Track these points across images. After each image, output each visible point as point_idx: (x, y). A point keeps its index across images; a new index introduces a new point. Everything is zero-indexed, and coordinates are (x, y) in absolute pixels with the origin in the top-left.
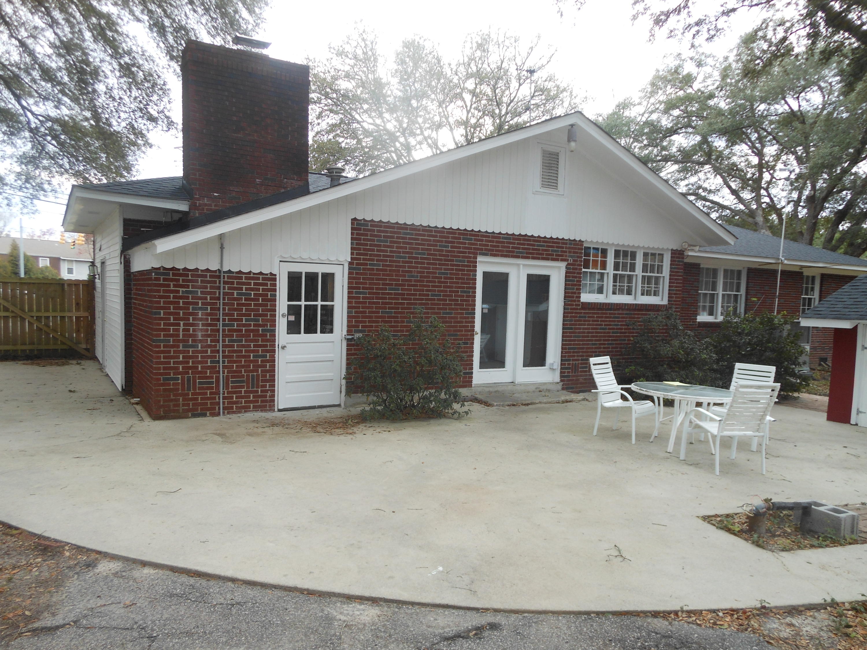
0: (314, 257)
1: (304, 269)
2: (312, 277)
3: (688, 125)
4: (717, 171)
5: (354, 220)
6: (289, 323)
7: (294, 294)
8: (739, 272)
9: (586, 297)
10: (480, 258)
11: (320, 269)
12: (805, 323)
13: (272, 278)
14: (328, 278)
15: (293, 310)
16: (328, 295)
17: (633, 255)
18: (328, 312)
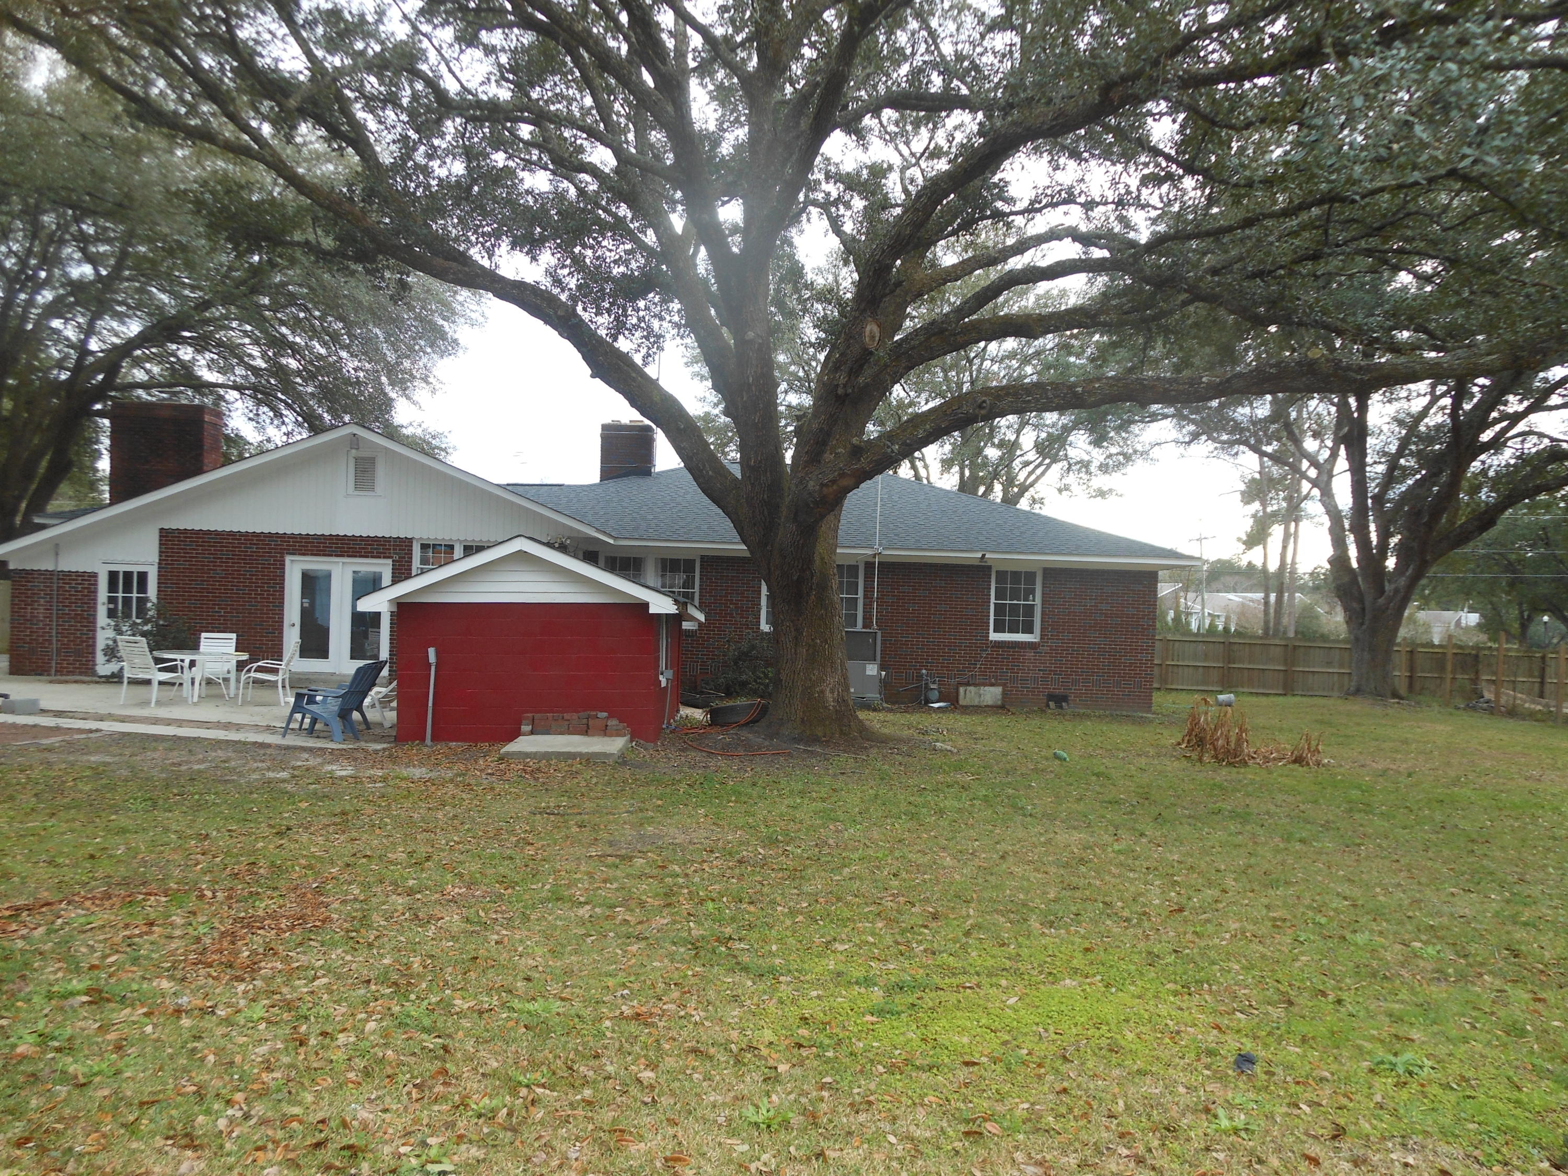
0: (128, 559)
1: (121, 568)
2: (128, 575)
5: (162, 529)
6: (109, 610)
7: (113, 586)
10: (290, 558)
11: (135, 569)
13: (94, 575)
14: (143, 577)
15: (112, 600)
16: (142, 589)
18: (142, 601)
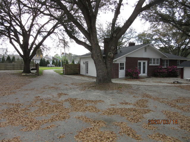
0: (122, 61)
1: (121, 63)
2: (122, 63)
3: (157, 35)
4: (162, 42)
5: (126, 57)
6: (120, 69)
7: (120, 65)
8: (168, 60)
9: (150, 65)
10: (138, 61)
11: (123, 63)
12: (177, 67)
13: (118, 64)
15: (120, 67)
16: (123, 65)
17: (155, 59)
18: (123, 67)
